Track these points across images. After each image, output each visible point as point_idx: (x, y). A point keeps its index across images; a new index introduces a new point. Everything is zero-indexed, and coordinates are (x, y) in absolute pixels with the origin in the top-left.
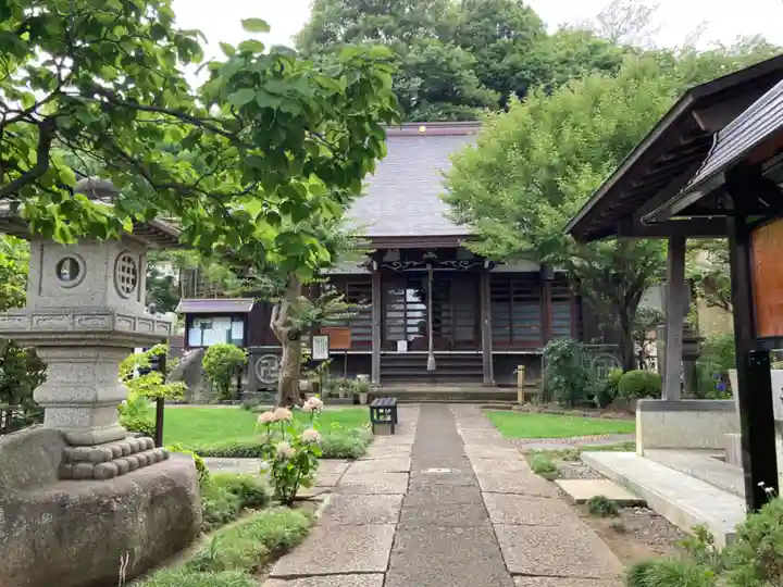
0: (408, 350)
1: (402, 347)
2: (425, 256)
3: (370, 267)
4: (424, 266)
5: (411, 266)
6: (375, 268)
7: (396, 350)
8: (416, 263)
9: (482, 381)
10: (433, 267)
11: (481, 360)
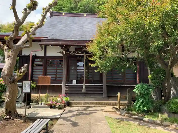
0: (76, 84)
1: (74, 82)
2: (83, 50)
3: (62, 53)
4: (83, 53)
5: (78, 53)
6: (64, 53)
7: (72, 83)
8: (80, 52)
9: (103, 96)
10: (86, 54)
11: (102, 88)
